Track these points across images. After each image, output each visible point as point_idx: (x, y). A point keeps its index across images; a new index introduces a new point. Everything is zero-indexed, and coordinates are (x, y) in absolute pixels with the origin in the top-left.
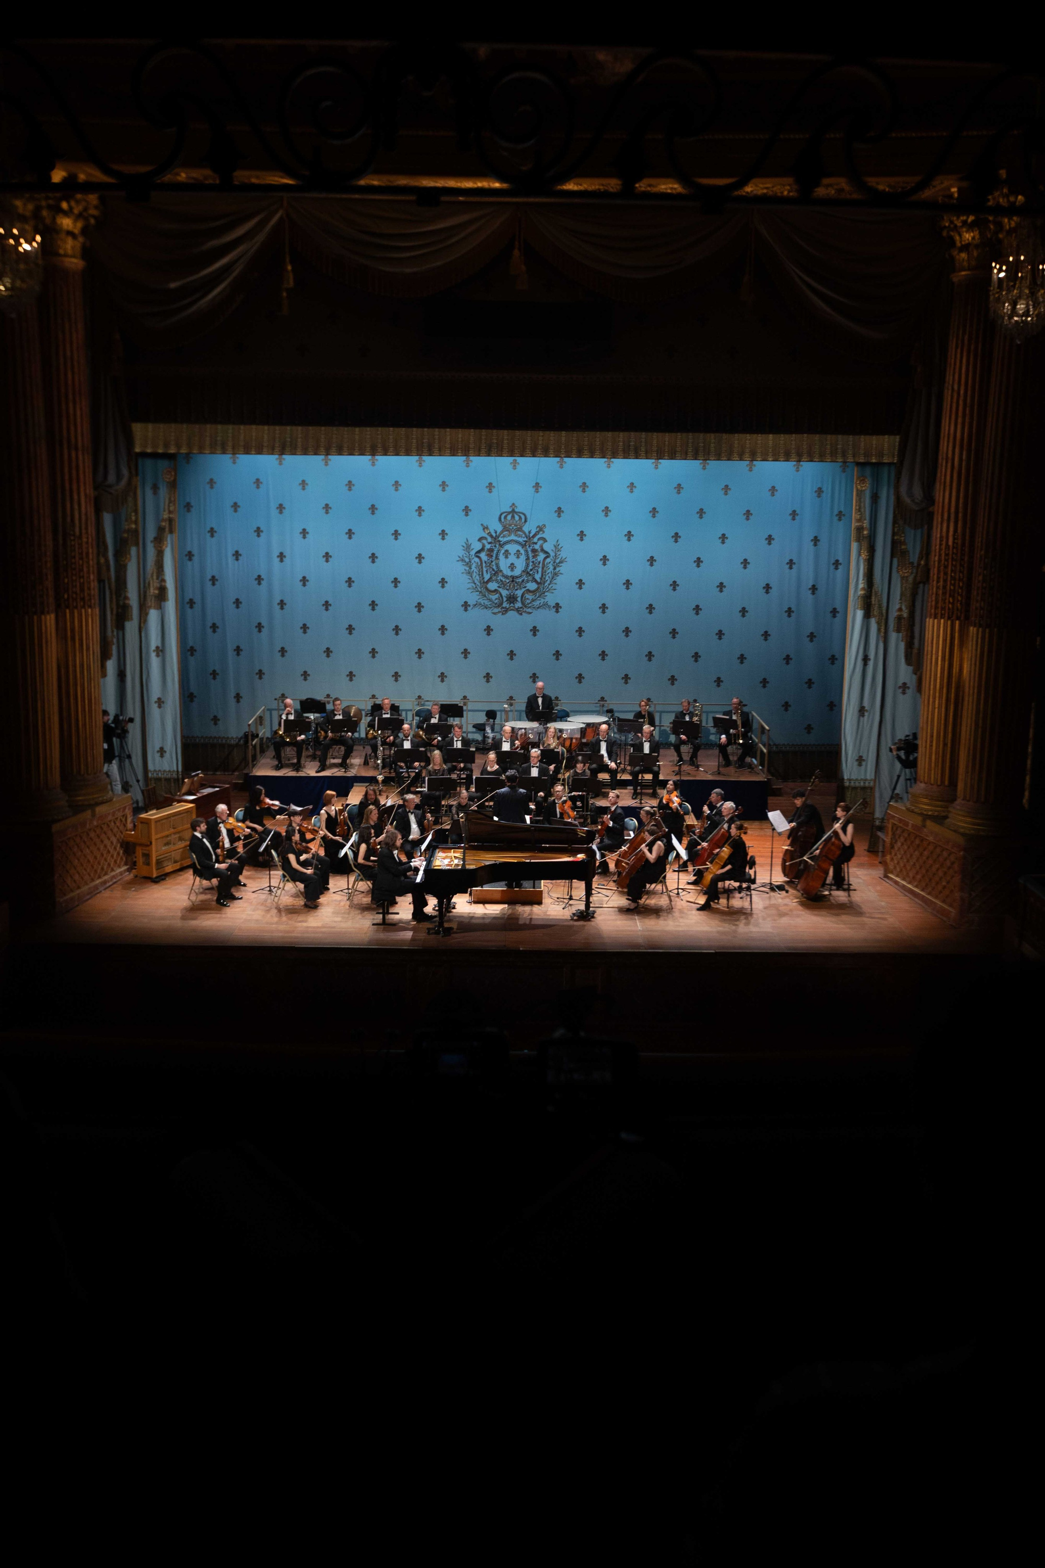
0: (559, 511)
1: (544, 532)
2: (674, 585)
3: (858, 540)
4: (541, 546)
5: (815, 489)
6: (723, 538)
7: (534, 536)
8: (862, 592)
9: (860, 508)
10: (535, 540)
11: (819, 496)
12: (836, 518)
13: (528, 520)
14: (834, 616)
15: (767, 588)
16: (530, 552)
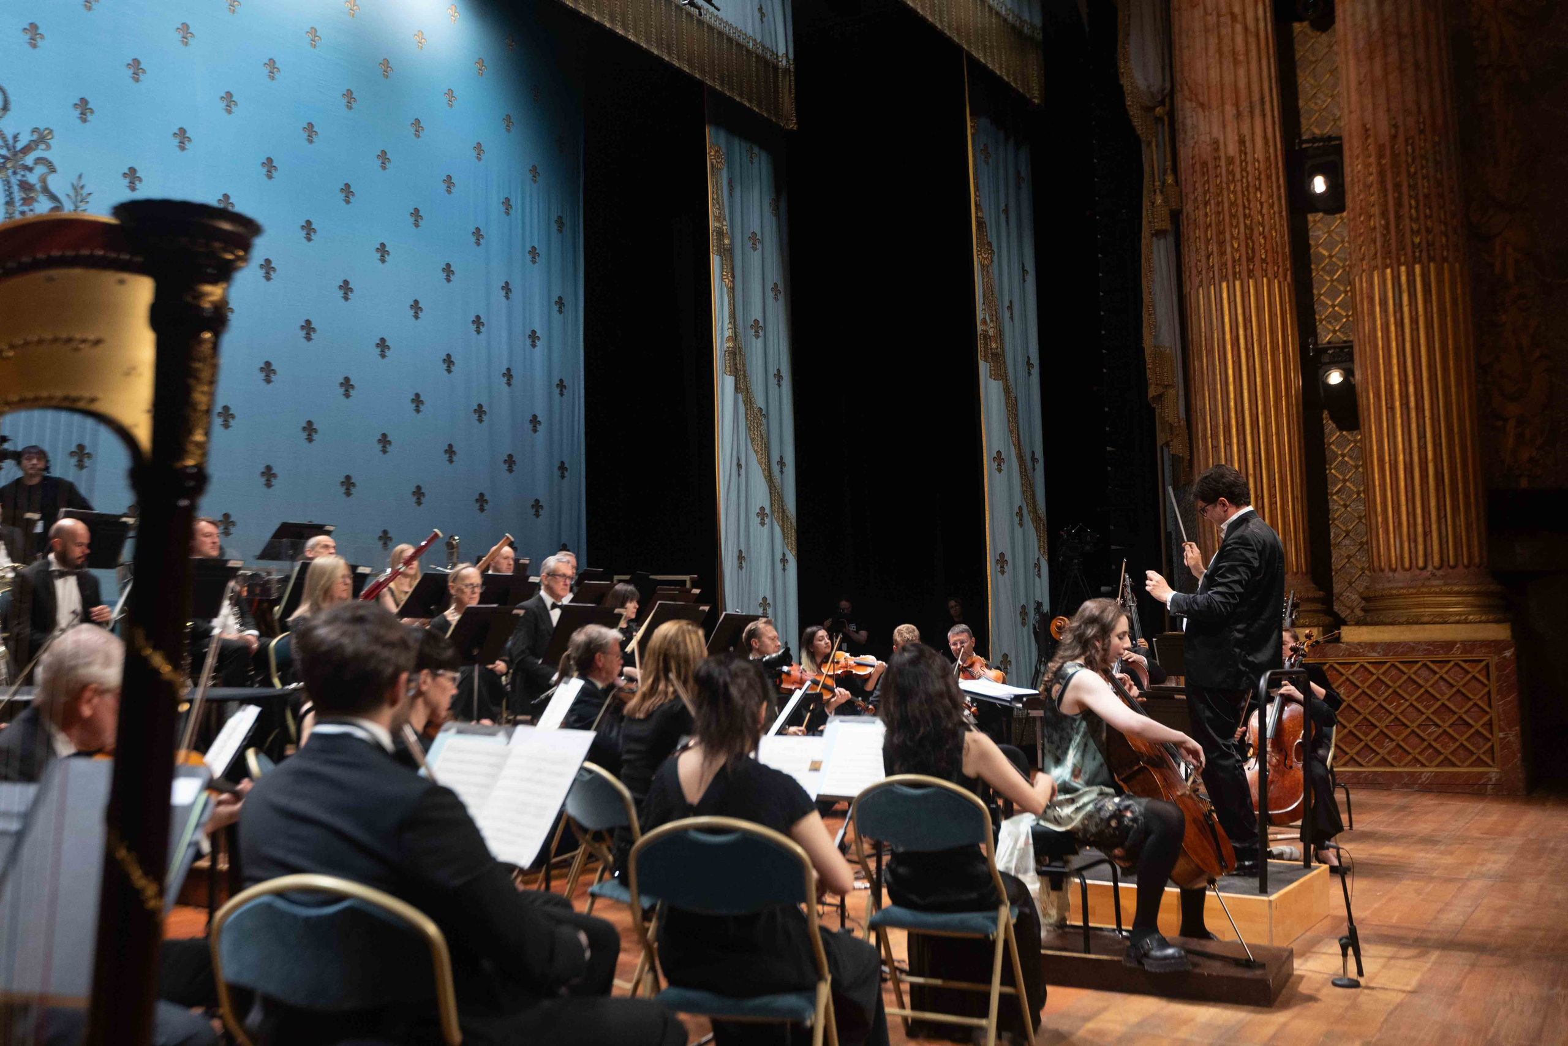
0: (84, 108)
1: (49, 147)
2: (308, 328)
3: (720, 253)
4: (43, 180)
5: (502, 200)
6: (383, 250)
7: (27, 150)
8: (731, 345)
9: (718, 197)
10: (29, 160)
11: (508, 214)
12: (529, 257)
13: (13, 105)
14: (535, 430)
15: (449, 361)
16: (16, 189)
